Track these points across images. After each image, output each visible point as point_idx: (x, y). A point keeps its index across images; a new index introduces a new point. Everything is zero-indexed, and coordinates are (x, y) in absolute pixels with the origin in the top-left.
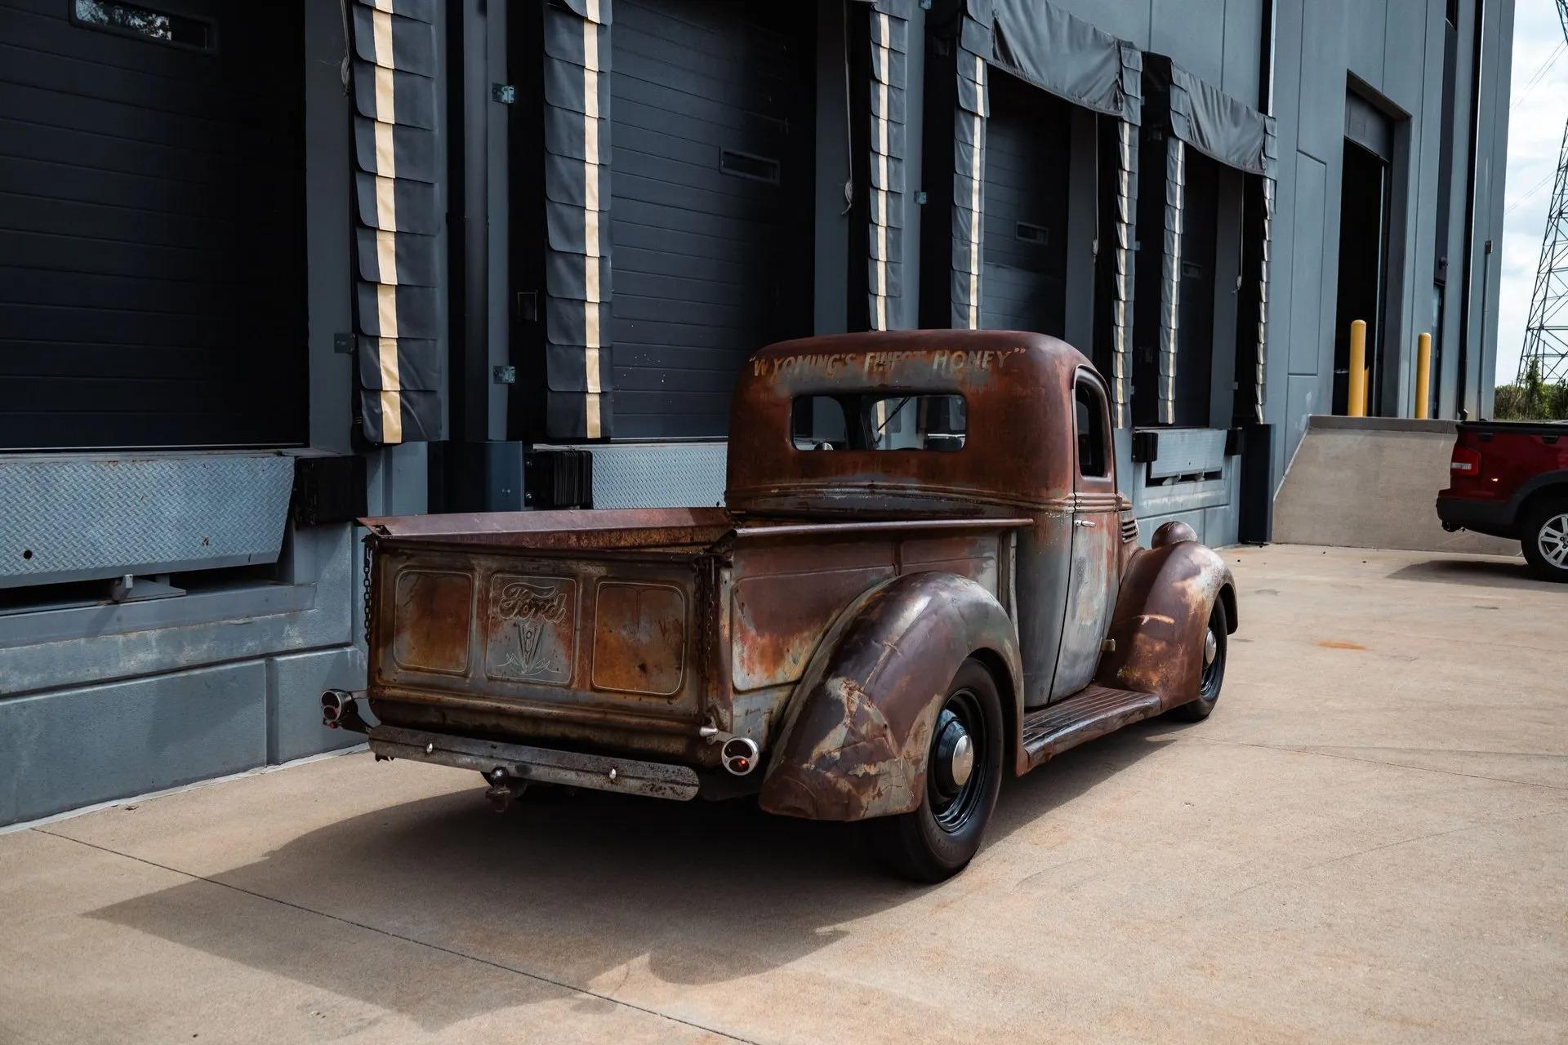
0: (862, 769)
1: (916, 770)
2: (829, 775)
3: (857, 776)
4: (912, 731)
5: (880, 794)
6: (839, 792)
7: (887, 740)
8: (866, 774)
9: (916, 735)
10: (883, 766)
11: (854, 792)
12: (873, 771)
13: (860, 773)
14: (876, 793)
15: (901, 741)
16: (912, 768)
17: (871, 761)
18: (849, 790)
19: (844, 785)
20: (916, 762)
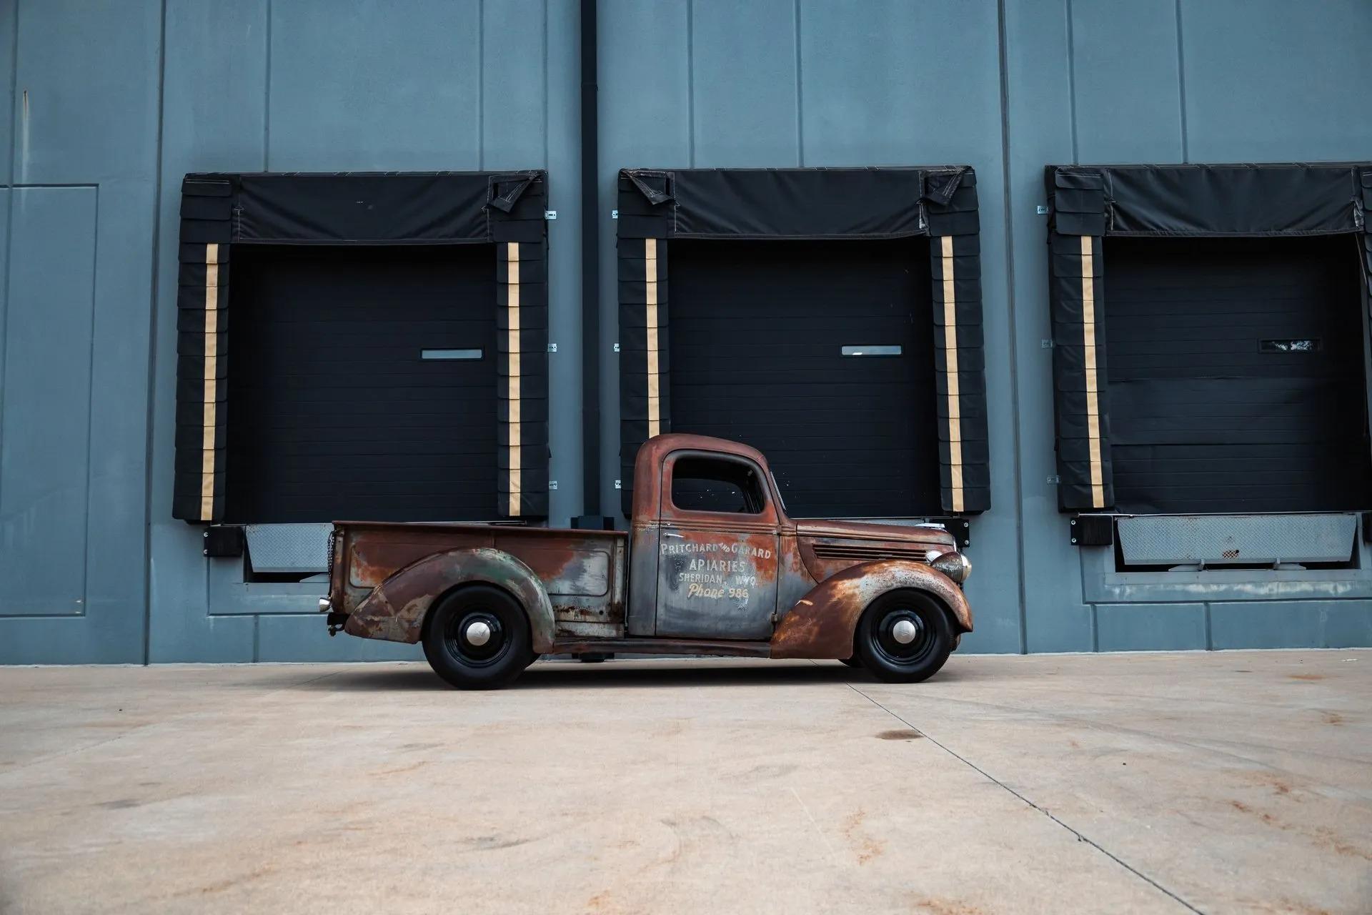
0: (369, 618)
1: (410, 625)
2: (356, 617)
3: (367, 620)
4: (406, 608)
5: (380, 630)
6: (358, 625)
7: (387, 608)
8: (372, 620)
9: (409, 610)
10: (386, 618)
11: (365, 626)
12: (376, 619)
13: (369, 619)
14: (378, 628)
15: (397, 611)
16: (406, 625)
17: (374, 614)
18: (362, 626)
19: (360, 623)
20: (411, 622)
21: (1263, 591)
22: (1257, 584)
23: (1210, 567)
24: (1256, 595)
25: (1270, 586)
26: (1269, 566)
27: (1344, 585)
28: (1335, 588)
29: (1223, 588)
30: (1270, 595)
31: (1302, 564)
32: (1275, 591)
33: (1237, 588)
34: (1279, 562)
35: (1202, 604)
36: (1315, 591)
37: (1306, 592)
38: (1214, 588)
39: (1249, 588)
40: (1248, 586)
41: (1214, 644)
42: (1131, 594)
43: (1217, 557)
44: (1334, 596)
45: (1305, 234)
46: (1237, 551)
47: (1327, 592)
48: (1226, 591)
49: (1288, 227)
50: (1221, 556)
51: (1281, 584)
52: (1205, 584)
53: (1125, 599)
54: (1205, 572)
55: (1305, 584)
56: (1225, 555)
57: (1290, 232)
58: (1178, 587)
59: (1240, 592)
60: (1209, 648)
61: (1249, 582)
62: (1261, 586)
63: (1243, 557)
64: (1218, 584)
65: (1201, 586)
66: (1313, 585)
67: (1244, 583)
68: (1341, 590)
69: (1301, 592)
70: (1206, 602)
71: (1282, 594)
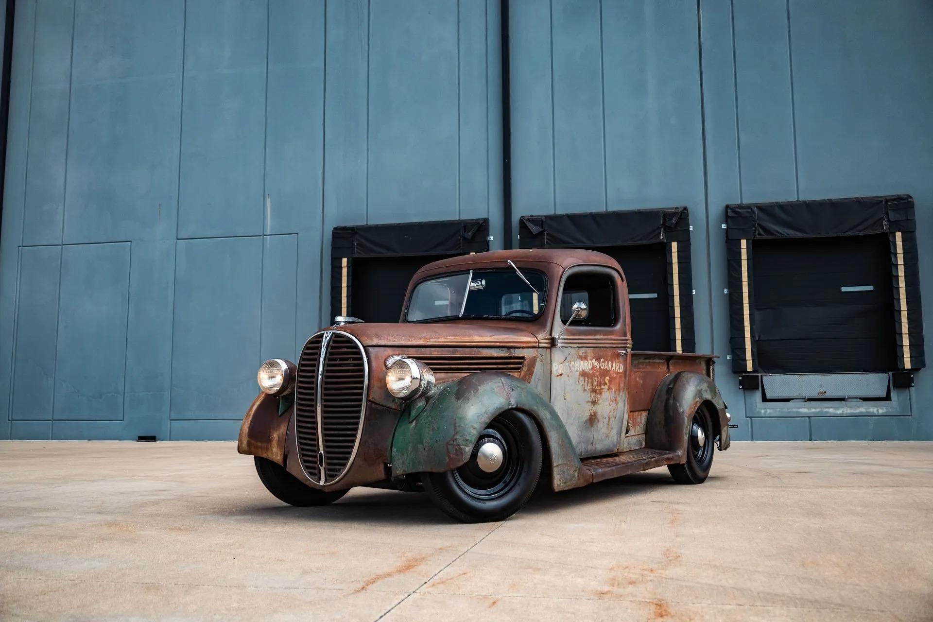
21: (839, 412)
22: (836, 408)
23: (810, 400)
24: (835, 414)
25: (842, 409)
26: (843, 399)
27: (883, 409)
28: (878, 411)
29: (818, 410)
30: (843, 414)
31: (860, 398)
32: (846, 411)
33: (826, 410)
34: (846, 397)
35: (807, 418)
36: (867, 412)
37: (861, 412)
38: (813, 410)
39: (831, 410)
40: (831, 409)
41: (813, 438)
42: (770, 413)
43: (814, 394)
44: (877, 414)
45: (857, 234)
46: (825, 392)
47: (873, 412)
48: (819, 412)
49: (849, 230)
50: (816, 395)
51: (848, 408)
52: (808, 408)
53: (767, 416)
54: (809, 403)
55: (862, 409)
56: (819, 393)
57: (850, 233)
58: (794, 410)
59: (827, 412)
60: (811, 440)
61: (832, 407)
62: (838, 410)
63: (828, 395)
64: (815, 408)
65: (806, 409)
66: (866, 409)
67: (829, 408)
68: (881, 411)
69: (859, 413)
70: (809, 417)
71: (849, 413)
